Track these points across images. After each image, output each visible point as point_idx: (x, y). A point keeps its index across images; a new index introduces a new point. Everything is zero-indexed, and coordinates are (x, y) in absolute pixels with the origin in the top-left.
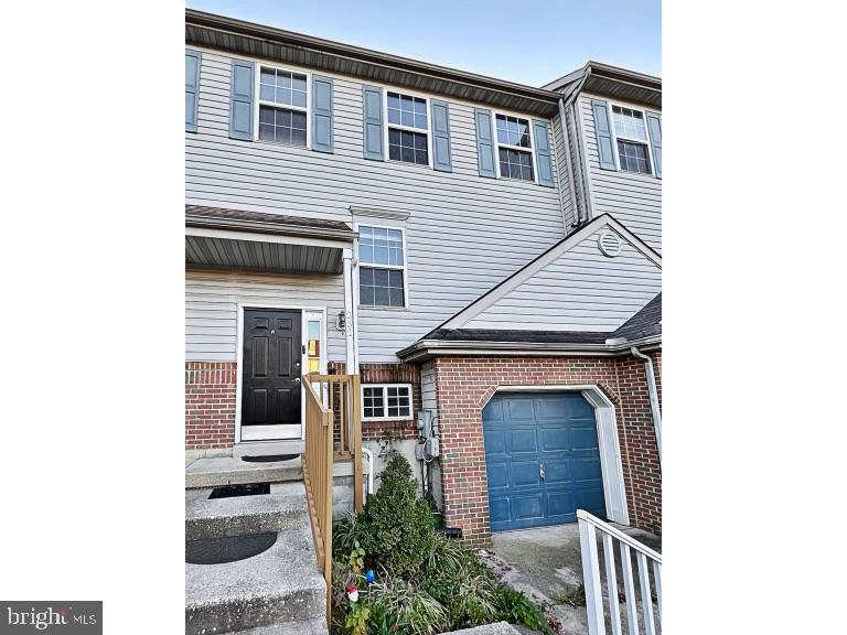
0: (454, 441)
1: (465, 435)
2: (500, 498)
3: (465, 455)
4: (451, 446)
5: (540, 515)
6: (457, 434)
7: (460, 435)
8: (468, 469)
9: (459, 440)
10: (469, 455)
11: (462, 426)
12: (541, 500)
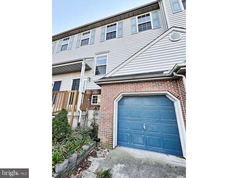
0: (103, 110)
1: (107, 108)
2: (125, 133)
3: (106, 115)
4: (102, 111)
5: (143, 145)
6: (105, 108)
7: (106, 108)
8: (107, 120)
9: (105, 110)
10: (108, 115)
11: (107, 105)
12: (143, 138)
